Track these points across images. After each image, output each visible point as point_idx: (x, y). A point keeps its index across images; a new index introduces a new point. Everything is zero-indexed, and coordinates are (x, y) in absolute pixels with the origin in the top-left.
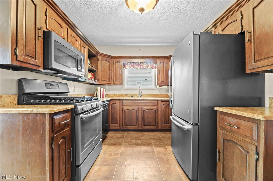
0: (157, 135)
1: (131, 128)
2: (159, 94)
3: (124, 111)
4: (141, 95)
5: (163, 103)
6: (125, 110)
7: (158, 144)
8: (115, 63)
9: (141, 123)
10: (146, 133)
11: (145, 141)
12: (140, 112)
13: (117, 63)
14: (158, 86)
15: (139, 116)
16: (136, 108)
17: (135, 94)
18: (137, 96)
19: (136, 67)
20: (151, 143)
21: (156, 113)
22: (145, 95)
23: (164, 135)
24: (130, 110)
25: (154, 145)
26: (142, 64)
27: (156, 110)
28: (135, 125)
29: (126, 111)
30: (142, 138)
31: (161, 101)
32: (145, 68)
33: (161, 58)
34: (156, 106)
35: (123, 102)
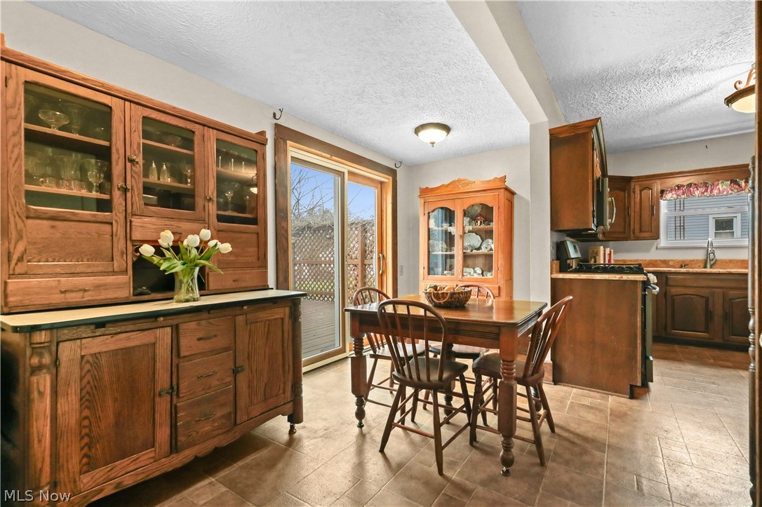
1: (690, 337)
3: (670, 297)
4: (712, 262)
6: (672, 296)
8: (638, 191)
12: (719, 302)
13: (645, 191)
15: (715, 311)
16: (705, 292)
17: (692, 261)
18: (699, 264)
19: (697, 193)
24: (689, 296)
26: (718, 185)
28: (701, 330)
29: (675, 297)
32: (728, 192)
35: (667, 278)
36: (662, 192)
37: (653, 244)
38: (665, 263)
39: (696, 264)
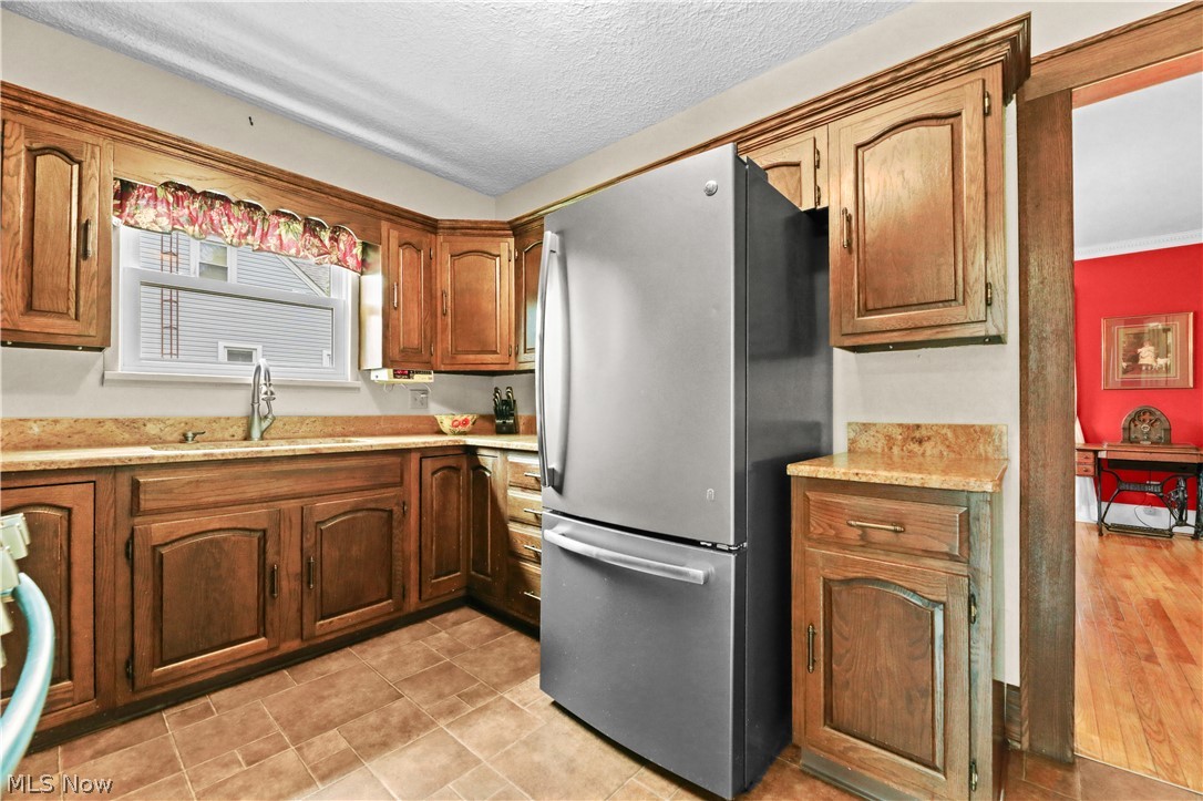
0: (406, 649)
1: (215, 668)
2: (380, 417)
3: (148, 554)
4: (265, 424)
5: (429, 465)
6: (154, 548)
7: (454, 698)
9: (301, 610)
10: (334, 663)
11: (373, 719)
12: (291, 538)
13: (49, 156)
14: (385, 375)
15: (283, 566)
16: (258, 516)
17: (216, 420)
18: (231, 431)
19: (229, 231)
20: (417, 715)
21: (395, 524)
22: (287, 420)
23: (443, 634)
24: (210, 537)
25: (440, 714)
26: (277, 226)
27: (395, 508)
28: (247, 634)
29: (164, 551)
30: (334, 704)
31: (418, 455)
32: (298, 252)
33: (404, 222)
34: (394, 485)
35: (136, 487)
36: (125, 191)
37: (87, 368)
38: (133, 430)
39: (224, 429)
